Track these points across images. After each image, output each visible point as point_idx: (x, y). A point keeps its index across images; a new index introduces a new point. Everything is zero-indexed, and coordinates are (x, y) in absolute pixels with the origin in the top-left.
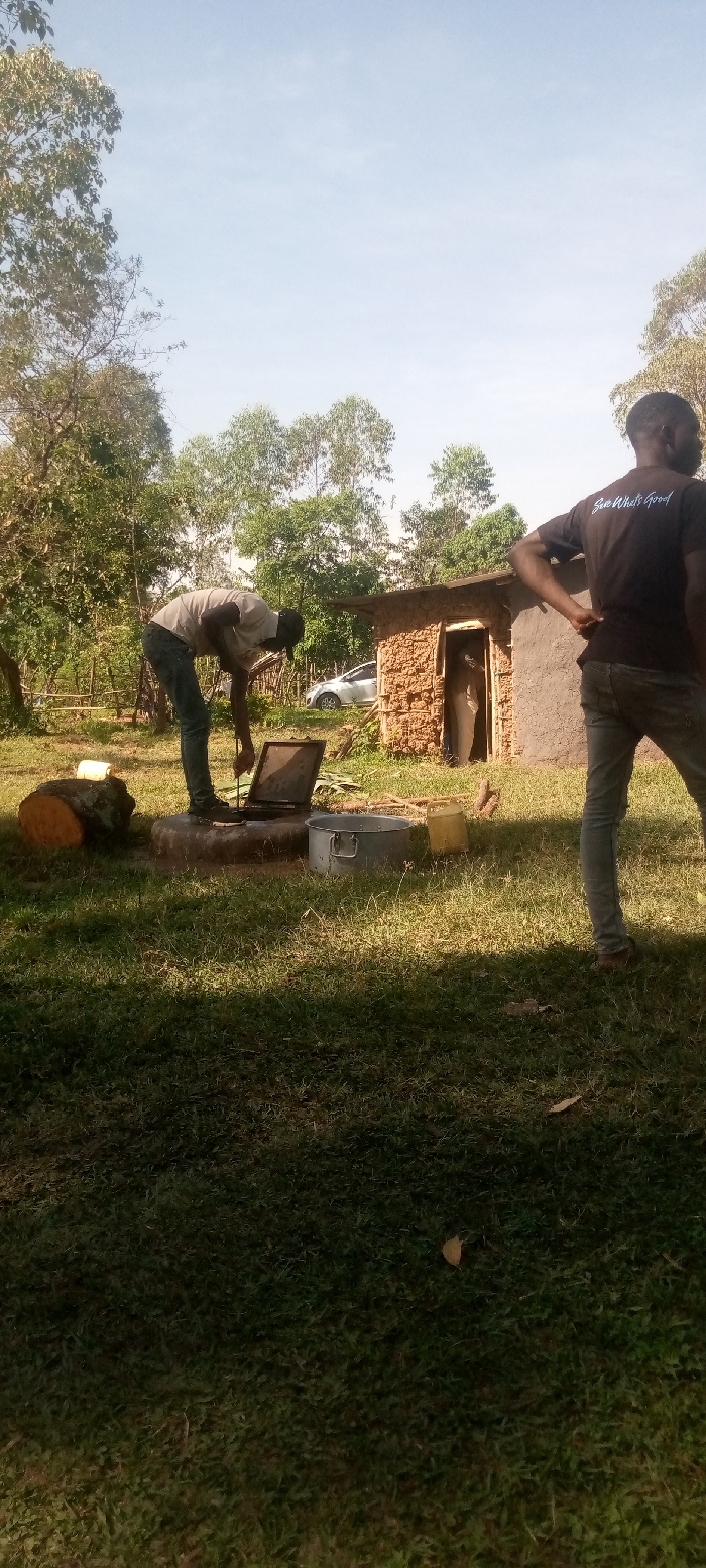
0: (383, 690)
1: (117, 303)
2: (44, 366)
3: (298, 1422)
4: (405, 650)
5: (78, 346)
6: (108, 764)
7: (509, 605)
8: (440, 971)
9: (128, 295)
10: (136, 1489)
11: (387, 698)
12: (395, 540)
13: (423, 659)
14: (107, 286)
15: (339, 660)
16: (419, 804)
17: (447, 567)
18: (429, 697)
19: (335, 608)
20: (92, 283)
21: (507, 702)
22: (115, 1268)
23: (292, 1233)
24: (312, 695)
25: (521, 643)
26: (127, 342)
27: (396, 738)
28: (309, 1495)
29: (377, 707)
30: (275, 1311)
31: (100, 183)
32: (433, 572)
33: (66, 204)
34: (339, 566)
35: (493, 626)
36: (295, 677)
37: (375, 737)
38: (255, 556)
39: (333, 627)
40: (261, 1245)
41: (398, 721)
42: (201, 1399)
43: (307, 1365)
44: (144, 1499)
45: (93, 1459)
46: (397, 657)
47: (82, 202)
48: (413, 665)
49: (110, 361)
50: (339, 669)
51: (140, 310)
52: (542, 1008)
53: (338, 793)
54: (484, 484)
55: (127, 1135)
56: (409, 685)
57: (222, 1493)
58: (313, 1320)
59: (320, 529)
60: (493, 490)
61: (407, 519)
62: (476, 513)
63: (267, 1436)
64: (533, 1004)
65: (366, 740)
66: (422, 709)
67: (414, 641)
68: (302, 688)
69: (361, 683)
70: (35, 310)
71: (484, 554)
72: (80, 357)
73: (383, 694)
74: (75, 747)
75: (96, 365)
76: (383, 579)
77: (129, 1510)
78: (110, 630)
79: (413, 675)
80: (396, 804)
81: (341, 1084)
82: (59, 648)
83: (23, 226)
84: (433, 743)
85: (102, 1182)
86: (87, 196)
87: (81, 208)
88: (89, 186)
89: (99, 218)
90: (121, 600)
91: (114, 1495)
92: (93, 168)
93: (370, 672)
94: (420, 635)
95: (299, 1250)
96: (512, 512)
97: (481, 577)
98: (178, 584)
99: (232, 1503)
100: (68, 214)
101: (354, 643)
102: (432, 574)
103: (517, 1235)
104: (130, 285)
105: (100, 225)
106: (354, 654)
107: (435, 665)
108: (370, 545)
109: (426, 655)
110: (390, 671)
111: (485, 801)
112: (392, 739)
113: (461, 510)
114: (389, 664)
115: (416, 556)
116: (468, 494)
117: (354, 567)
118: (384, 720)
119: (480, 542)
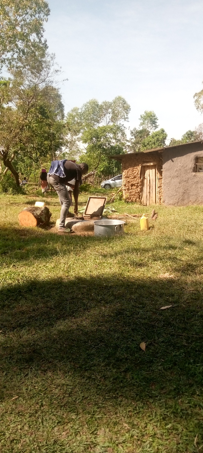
0: (124, 183)
1: (48, 67)
2: (26, 86)
3: (98, 394)
4: (131, 171)
5: (37, 80)
6: (44, 203)
7: (162, 158)
9: (51, 64)
10: (50, 412)
11: (125, 185)
12: (128, 139)
13: (136, 174)
14: (45, 62)
15: (111, 174)
16: (134, 216)
17: (143, 147)
18: (137, 185)
19: (110, 158)
20: (41, 61)
21: (161, 187)
22: (45, 348)
23: (96, 339)
24: (103, 184)
25: (165, 169)
26: (51, 79)
28: (101, 416)
29: (122, 188)
30: (91, 362)
31: (44, 31)
32: (139, 148)
33: (34, 38)
34: (112, 147)
35: (157, 164)
36: (98, 179)
37: (121, 197)
38: (87, 143)
39: (109, 165)
40: (87, 342)
41: (128, 192)
42: (69, 387)
43: (100, 378)
44: (52, 415)
45: (37, 403)
46: (128, 173)
47: (38, 37)
48: (133, 176)
49: (46, 84)
50: (111, 177)
51: (55, 69)
52: (170, 276)
53: (110, 213)
54: (155, 122)
55: (49, 309)
56: (132, 182)
57: (75, 415)
58: (102, 365)
59: (106, 135)
60: (157, 124)
61: (132, 133)
62: (152, 131)
63: (88, 398)
65: (118, 198)
66: (135, 188)
67: (134, 169)
68: (100, 182)
69: (117, 181)
70: (24, 70)
71: (154, 143)
72: (37, 83)
74: (34, 198)
75: (42, 86)
76: (124, 150)
77: (48, 418)
78: (45, 164)
79: (133, 178)
80: (128, 217)
81: (111, 296)
82: (30, 170)
83: (21, 44)
84: (138, 199)
85: (41, 323)
86: (40, 35)
87: (38, 39)
88: (40, 32)
89: (43, 42)
90: (48, 156)
91: (44, 414)
92: (42, 27)
93: (120, 178)
95: (98, 344)
96: (163, 131)
97: (153, 150)
98: (65, 151)
99: (78, 418)
100: (34, 41)
101: (115, 170)
103: (163, 342)
104: (52, 62)
105: (43, 44)
106: (115, 173)
107: (139, 175)
108: (121, 140)
109: (137, 172)
110: (126, 177)
111: (154, 216)
112: (126, 197)
113: (148, 130)
114: (126, 175)
115: (134, 144)
116: (150, 125)
117: (116, 147)
118: (124, 192)
119: (153, 140)
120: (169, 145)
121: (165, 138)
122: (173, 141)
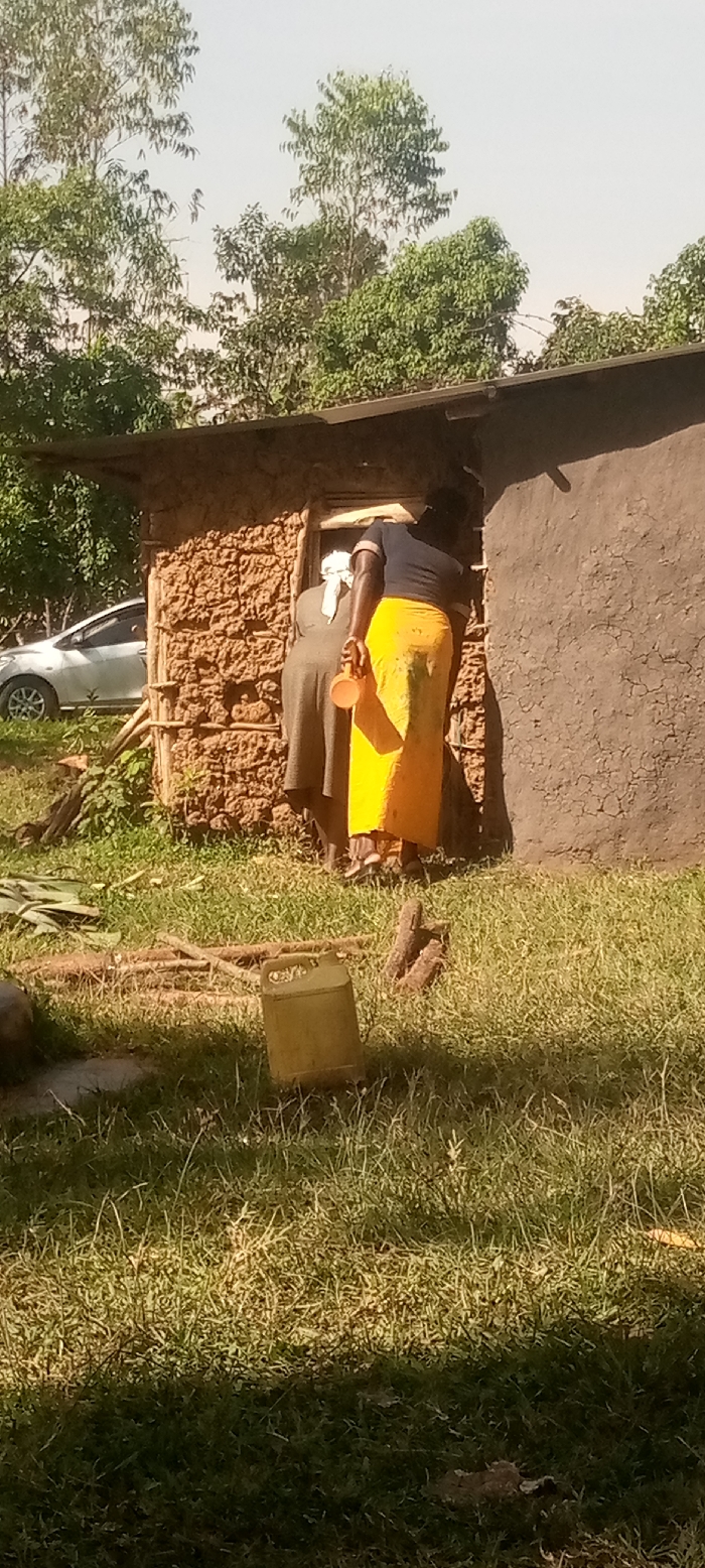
0: (162, 674)
4: (218, 571)
7: (478, 469)
8: (277, 1392)
11: (171, 693)
12: (201, 301)
13: (264, 597)
15: (57, 591)
16: (246, 962)
17: (330, 367)
19: (47, 464)
25: (504, 563)
27: (193, 792)
29: (146, 714)
32: (293, 381)
34: (62, 365)
37: (140, 791)
39: (41, 511)
41: (200, 750)
46: (199, 590)
48: (237, 612)
50: (54, 614)
52: (529, 1486)
53: (38, 931)
54: (421, 172)
56: (229, 661)
60: (442, 185)
61: (231, 247)
62: (401, 240)
64: (508, 1476)
65: (118, 800)
66: (262, 719)
67: (242, 552)
71: (424, 346)
73: (163, 682)
76: (168, 392)
79: (238, 635)
80: (184, 962)
93: (131, 625)
94: (259, 537)
96: (489, 239)
97: (411, 397)
101: (93, 554)
102: (292, 386)
106: (95, 580)
108: (138, 310)
109: (271, 586)
110: (179, 626)
111: (411, 955)
112: (182, 795)
113: (365, 233)
114: (177, 607)
115: (252, 338)
116: (380, 192)
117: (97, 364)
118: (163, 747)
119: (412, 310)
120: (539, 354)
121: (508, 302)
122: (574, 323)
